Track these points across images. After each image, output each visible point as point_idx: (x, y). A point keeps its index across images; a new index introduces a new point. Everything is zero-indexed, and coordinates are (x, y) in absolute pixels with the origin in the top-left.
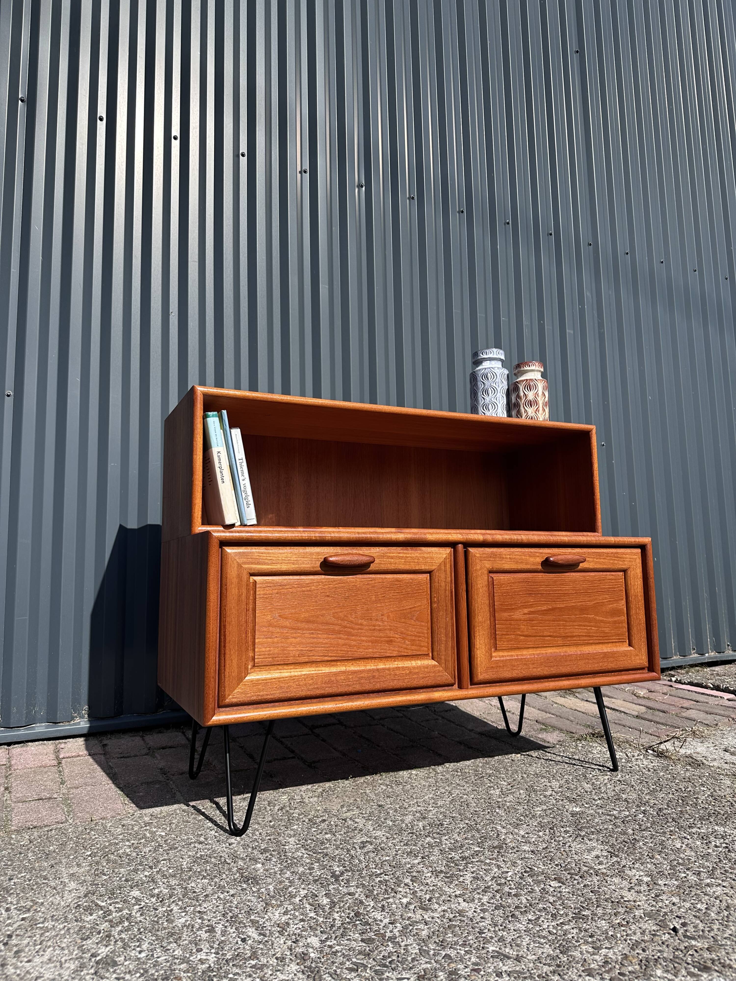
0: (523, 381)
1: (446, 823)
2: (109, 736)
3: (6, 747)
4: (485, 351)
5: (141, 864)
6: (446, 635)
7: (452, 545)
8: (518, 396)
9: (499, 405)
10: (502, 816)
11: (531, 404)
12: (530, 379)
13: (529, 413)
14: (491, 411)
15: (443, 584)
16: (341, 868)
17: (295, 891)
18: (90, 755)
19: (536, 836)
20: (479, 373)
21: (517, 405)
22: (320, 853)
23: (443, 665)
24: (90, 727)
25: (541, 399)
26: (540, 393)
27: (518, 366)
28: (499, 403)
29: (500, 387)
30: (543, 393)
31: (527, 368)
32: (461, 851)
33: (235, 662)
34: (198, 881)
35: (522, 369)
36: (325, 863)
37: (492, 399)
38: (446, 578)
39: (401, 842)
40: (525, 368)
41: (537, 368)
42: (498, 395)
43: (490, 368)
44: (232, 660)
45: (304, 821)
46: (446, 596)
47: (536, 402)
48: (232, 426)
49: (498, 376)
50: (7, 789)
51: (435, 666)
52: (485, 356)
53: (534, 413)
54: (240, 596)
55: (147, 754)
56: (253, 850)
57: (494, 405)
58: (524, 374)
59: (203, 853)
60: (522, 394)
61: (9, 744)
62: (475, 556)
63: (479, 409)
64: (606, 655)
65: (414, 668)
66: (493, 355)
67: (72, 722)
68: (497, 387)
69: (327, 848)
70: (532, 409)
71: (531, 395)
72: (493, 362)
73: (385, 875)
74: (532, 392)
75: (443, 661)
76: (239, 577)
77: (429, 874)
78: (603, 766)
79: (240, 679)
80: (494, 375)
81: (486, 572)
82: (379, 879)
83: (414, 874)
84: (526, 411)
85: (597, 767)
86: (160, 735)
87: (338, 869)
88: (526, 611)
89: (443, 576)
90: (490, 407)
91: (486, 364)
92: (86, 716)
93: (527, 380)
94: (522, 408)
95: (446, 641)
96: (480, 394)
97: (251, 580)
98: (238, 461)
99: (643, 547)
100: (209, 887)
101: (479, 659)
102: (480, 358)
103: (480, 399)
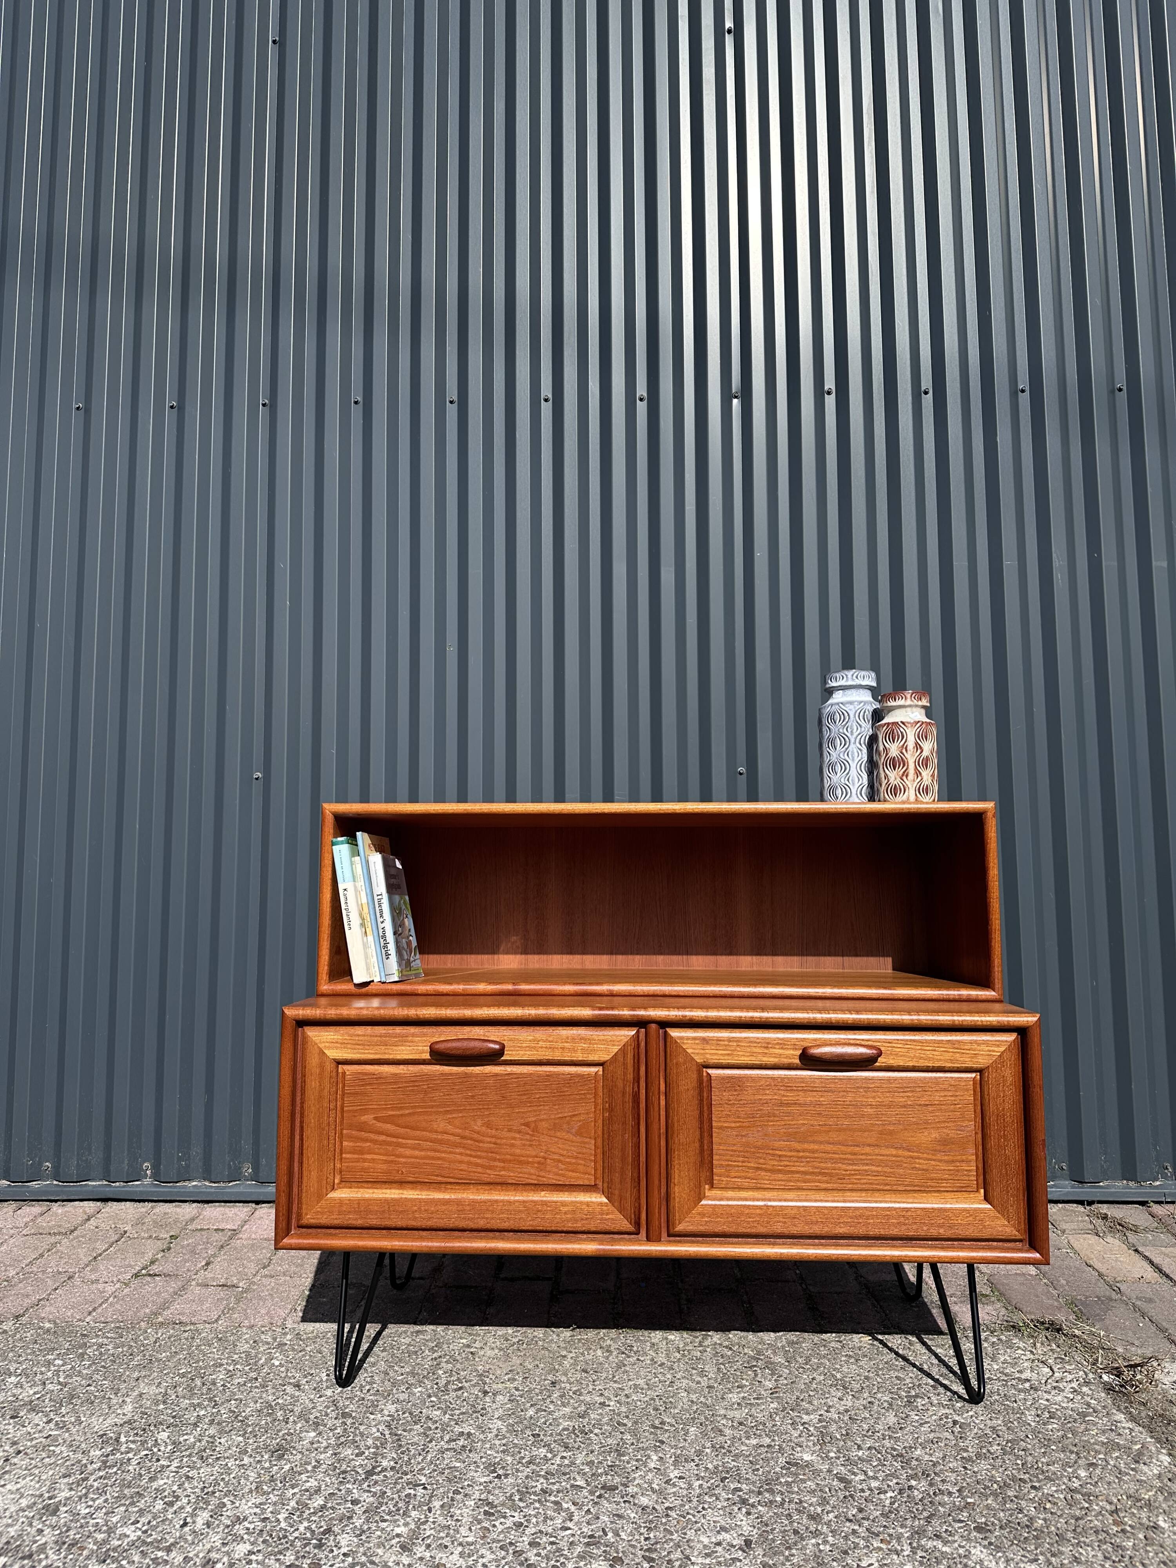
0: (883, 726)
3: (253, 1205)
4: (834, 675)
5: (210, 1400)
6: (623, 1159)
7: (641, 1023)
9: (853, 765)
11: (894, 763)
12: (893, 723)
13: (892, 780)
14: (839, 774)
15: (620, 1084)
17: (305, 1479)
20: (828, 710)
23: (616, 1204)
25: (913, 755)
26: (911, 744)
27: (885, 698)
28: (853, 760)
29: (855, 734)
30: (917, 744)
31: (892, 703)
32: (553, 1481)
33: (314, 1174)
37: (841, 755)
38: (625, 1074)
39: (504, 1446)
40: (889, 704)
41: (909, 702)
42: (850, 748)
43: (838, 704)
44: (310, 1171)
46: (624, 1102)
47: (904, 762)
49: (852, 716)
50: (208, 1264)
51: (601, 1204)
52: (834, 684)
53: (899, 779)
54: (321, 1090)
58: (889, 711)
59: (282, 1401)
61: (257, 1203)
62: (676, 1042)
66: (847, 680)
68: (849, 735)
69: (411, 1430)
70: (895, 772)
71: (894, 750)
72: (848, 692)
73: (425, 1489)
74: (896, 744)
75: (616, 1197)
76: (322, 1066)
77: (472, 1503)
79: (320, 1196)
80: (844, 714)
81: (694, 1068)
82: (411, 1491)
83: (459, 1497)
84: (886, 776)
87: (386, 1464)
89: (620, 1072)
90: (838, 768)
91: (838, 697)
93: (888, 724)
95: (622, 1168)
96: (825, 746)
97: (340, 1070)
98: (376, 898)
99: (1022, 1031)
101: (677, 1200)
102: (828, 686)
103: (825, 753)
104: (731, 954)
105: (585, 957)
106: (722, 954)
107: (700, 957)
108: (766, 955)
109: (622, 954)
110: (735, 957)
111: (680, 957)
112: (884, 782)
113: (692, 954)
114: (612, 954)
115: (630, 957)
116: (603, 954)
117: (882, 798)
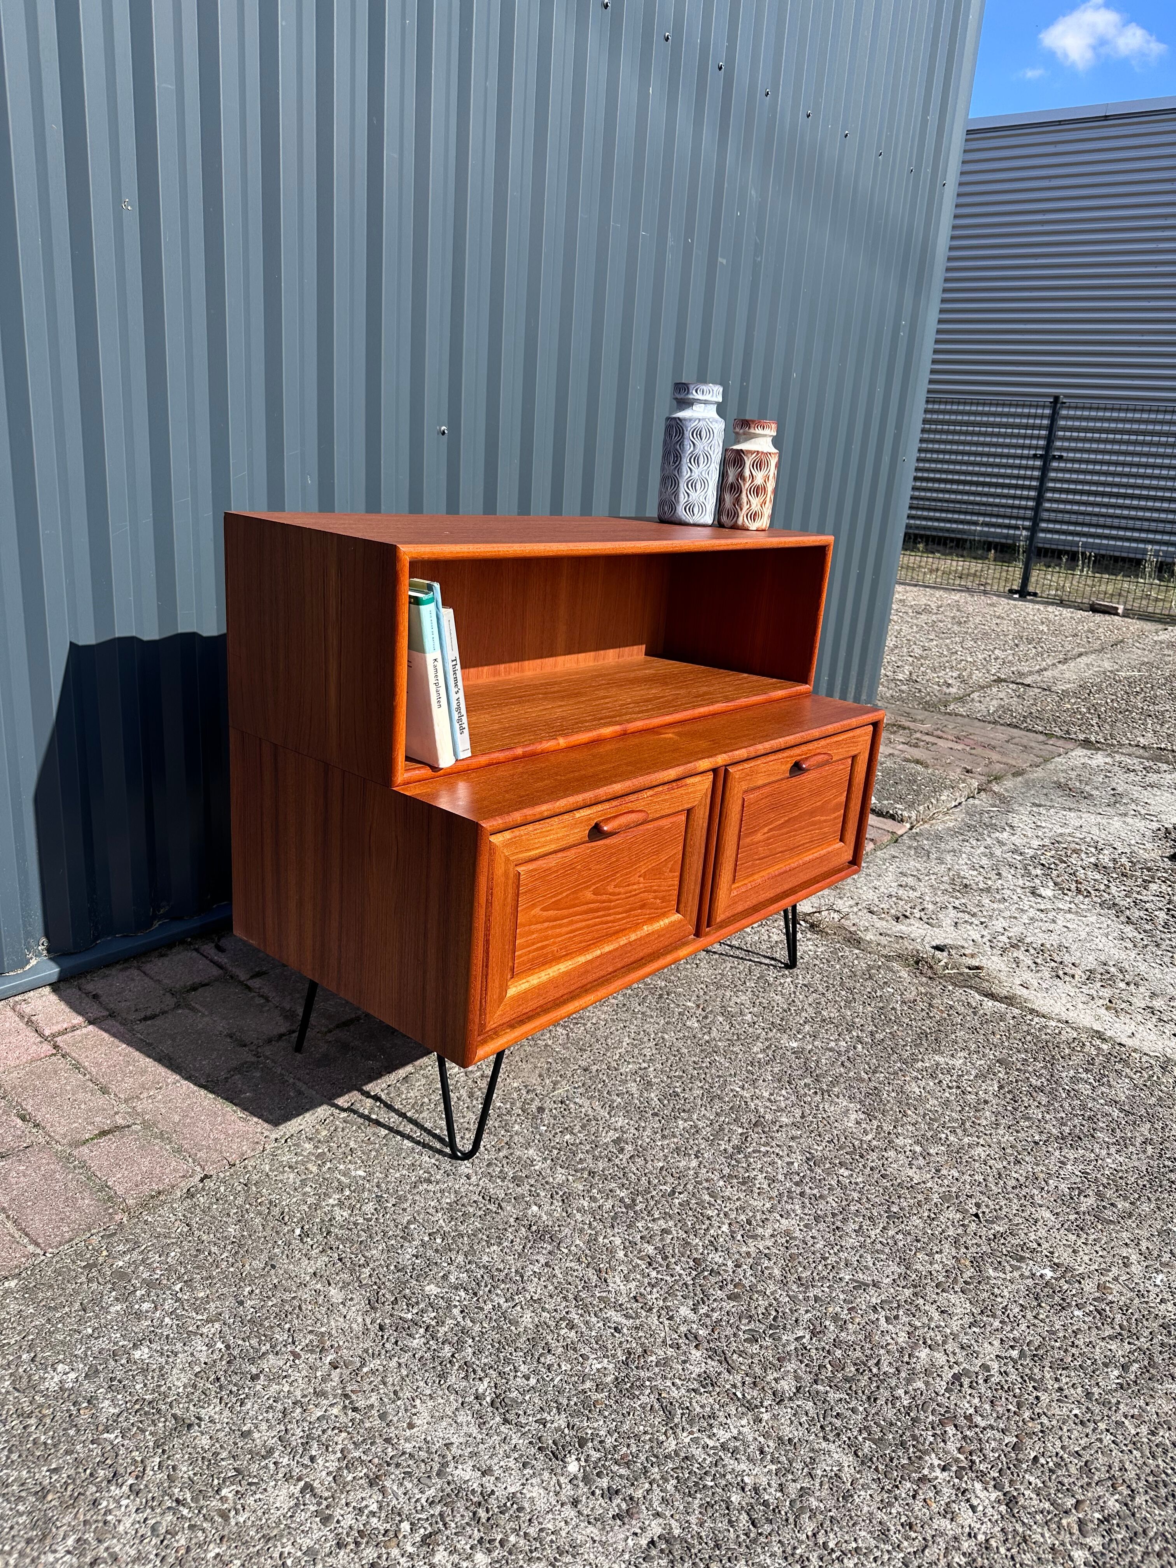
0: (752, 452)
2: (89, 977)
6: (696, 881)
8: (741, 475)
9: (710, 484)
10: (728, 1068)
11: (757, 491)
12: (759, 450)
13: (753, 507)
14: (698, 492)
15: (701, 822)
18: (90, 1023)
19: (782, 1098)
20: (687, 423)
21: (736, 489)
23: (687, 916)
24: (61, 972)
25: (771, 484)
26: (771, 475)
27: (746, 423)
28: (711, 479)
29: (715, 454)
35: (752, 431)
40: (756, 430)
41: (771, 432)
42: (711, 467)
43: (705, 419)
47: (765, 490)
48: (445, 604)
49: (716, 434)
52: (699, 396)
53: (759, 506)
54: (505, 899)
55: (178, 1006)
56: (503, 1181)
57: (704, 482)
58: (753, 439)
60: (747, 473)
62: (734, 777)
63: (681, 485)
64: (821, 859)
65: (662, 929)
66: (712, 396)
67: (28, 967)
68: (711, 453)
69: (582, 1160)
70: (757, 499)
71: (758, 477)
72: (708, 408)
74: (762, 472)
75: (686, 913)
76: (506, 874)
78: (773, 959)
79: (500, 1000)
80: (710, 431)
81: (741, 794)
84: (748, 502)
85: (767, 961)
86: (166, 960)
88: (766, 830)
89: (702, 812)
90: (698, 486)
91: (696, 411)
92: (45, 952)
94: (744, 495)
95: (694, 889)
96: (685, 460)
97: (515, 873)
98: (451, 665)
99: (875, 724)
101: (718, 900)
102: (689, 396)
103: (685, 469)
112: (745, 507)
117: (740, 522)
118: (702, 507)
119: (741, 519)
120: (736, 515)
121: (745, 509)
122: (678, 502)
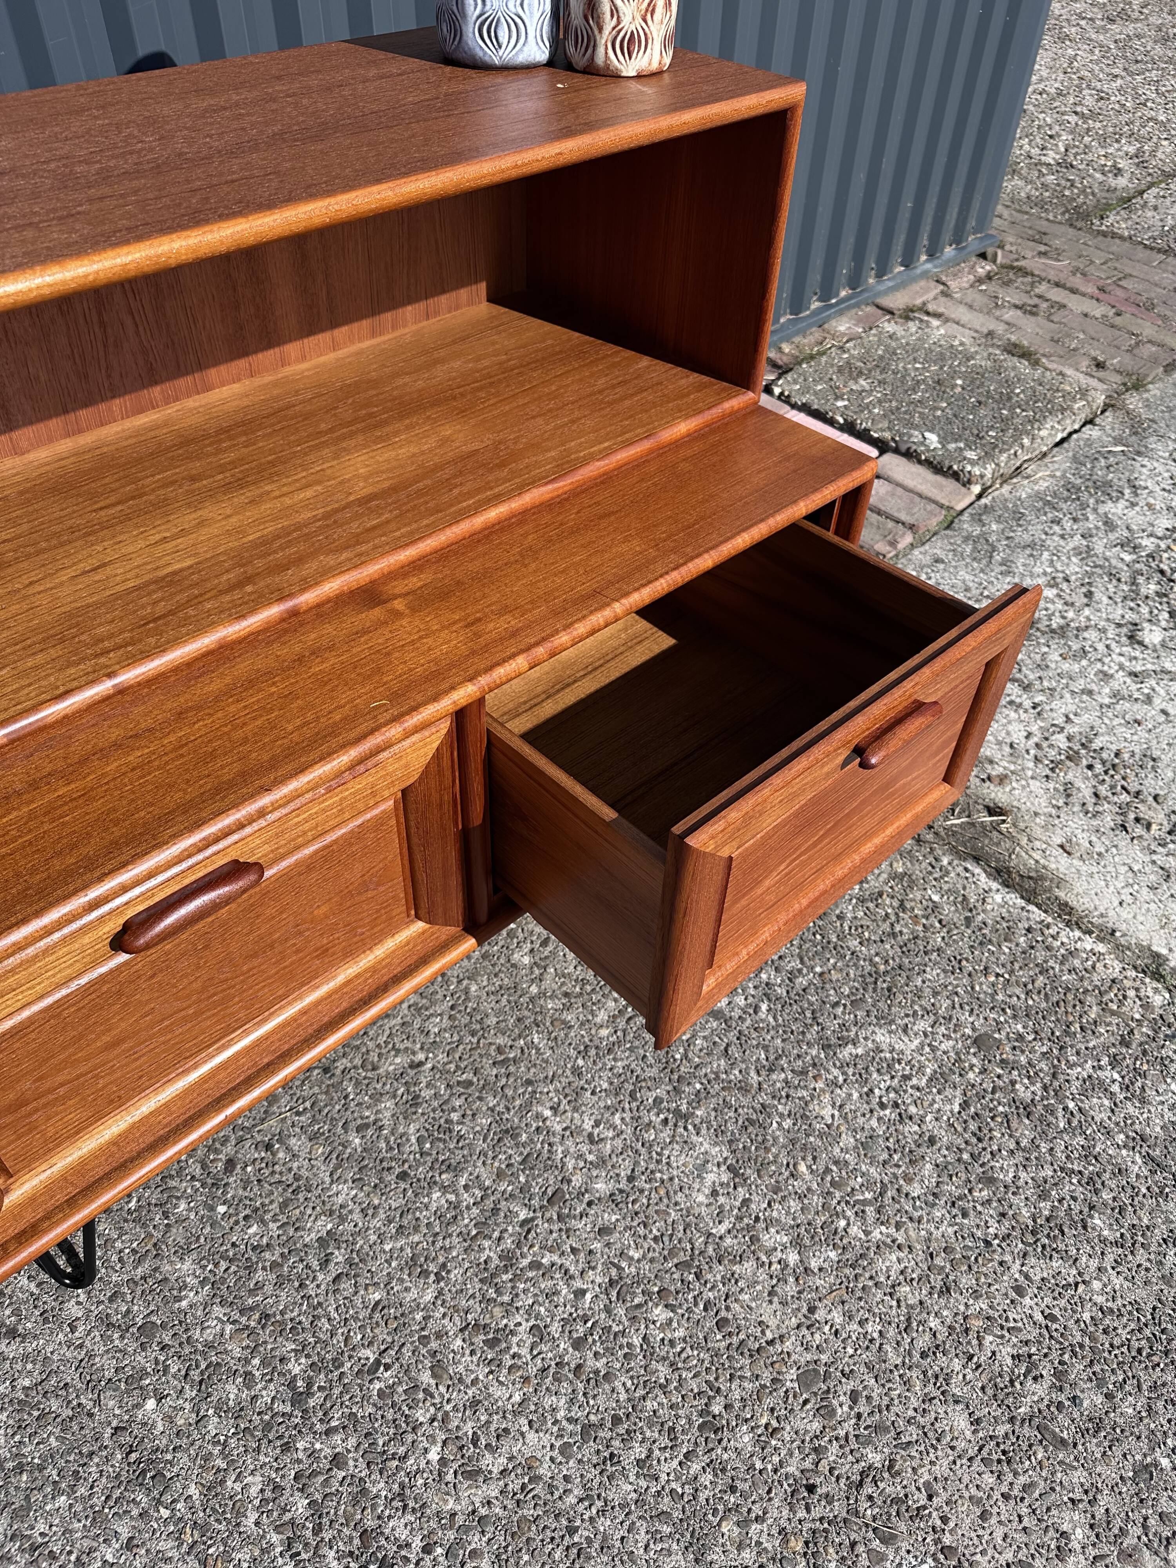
1: (455, 1116)
10: (547, 1062)
16: (303, 1360)
17: (238, 1487)
19: (611, 1134)
22: (251, 1309)
23: (437, 919)
32: (496, 1234)
34: (48, 1508)
36: (269, 1347)
39: (390, 1222)
45: (193, 1178)
51: (420, 934)
53: (638, 20)
56: (122, 1337)
59: (27, 1383)
69: (259, 1287)
73: (387, 1367)
77: (459, 1342)
82: (377, 1385)
83: (434, 1345)
87: (296, 1370)
89: (434, 784)
95: (444, 885)
100: (77, 1525)
104: (269, 346)
105: (15, 435)
106: (256, 352)
107: (223, 368)
108: (322, 330)
109: (86, 405)
110: (277, 350)
111: (189, 378)
112: (609, 25)
113: (208, 367)
114: (66, 412)
115: (103, 406)
116: (50, 417)
117: (600, 59)
118: (517, 24)
119: (601, 50)
120: (591, 44)
121: (607, 29)
122: (464, 15)
